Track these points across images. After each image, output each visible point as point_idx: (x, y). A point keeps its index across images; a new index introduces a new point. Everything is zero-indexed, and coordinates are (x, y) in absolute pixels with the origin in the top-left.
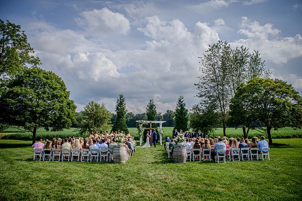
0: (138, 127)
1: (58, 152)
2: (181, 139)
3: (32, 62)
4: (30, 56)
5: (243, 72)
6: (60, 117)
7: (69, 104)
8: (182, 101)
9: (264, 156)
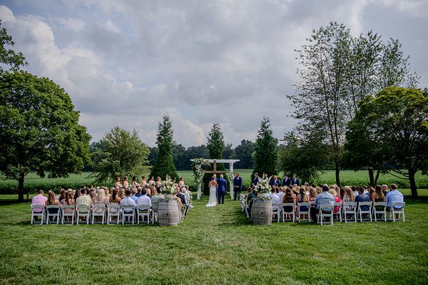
0: (195, 170)
1: (69, 210)
2: (263, 188)
3: (11, 60)
4: (7, 50)
5: (371, 77)
6: (66, 155)
7: (78, 133)
8: (266, 126)
9: (397, 215)
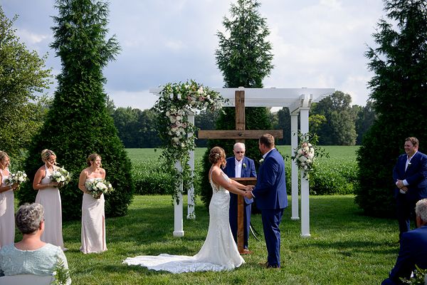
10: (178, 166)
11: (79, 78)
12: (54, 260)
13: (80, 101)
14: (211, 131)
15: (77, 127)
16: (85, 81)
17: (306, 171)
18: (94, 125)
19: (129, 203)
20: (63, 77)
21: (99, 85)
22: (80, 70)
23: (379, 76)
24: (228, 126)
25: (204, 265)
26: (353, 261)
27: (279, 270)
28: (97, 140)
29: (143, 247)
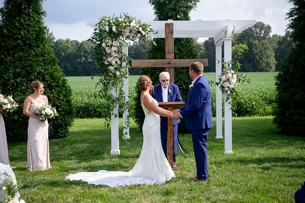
10: (114, 92)
11: (20, 12)
12: (4, 177)
13: (22, 33)
14: (143, 61)
15: (20, 57)
16: (26, 14)
17: (229, 95)
18: (36, 55)
19: (70, 125)
20: (5, 10)
21: (39, 18)
22: (21, 4)
23: (297, 7)
24: (159, 56)
25: (139, 179)
26: (270, 175)
27: (204, 183)
28: (39, 69)
29: (83, 164)
